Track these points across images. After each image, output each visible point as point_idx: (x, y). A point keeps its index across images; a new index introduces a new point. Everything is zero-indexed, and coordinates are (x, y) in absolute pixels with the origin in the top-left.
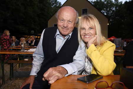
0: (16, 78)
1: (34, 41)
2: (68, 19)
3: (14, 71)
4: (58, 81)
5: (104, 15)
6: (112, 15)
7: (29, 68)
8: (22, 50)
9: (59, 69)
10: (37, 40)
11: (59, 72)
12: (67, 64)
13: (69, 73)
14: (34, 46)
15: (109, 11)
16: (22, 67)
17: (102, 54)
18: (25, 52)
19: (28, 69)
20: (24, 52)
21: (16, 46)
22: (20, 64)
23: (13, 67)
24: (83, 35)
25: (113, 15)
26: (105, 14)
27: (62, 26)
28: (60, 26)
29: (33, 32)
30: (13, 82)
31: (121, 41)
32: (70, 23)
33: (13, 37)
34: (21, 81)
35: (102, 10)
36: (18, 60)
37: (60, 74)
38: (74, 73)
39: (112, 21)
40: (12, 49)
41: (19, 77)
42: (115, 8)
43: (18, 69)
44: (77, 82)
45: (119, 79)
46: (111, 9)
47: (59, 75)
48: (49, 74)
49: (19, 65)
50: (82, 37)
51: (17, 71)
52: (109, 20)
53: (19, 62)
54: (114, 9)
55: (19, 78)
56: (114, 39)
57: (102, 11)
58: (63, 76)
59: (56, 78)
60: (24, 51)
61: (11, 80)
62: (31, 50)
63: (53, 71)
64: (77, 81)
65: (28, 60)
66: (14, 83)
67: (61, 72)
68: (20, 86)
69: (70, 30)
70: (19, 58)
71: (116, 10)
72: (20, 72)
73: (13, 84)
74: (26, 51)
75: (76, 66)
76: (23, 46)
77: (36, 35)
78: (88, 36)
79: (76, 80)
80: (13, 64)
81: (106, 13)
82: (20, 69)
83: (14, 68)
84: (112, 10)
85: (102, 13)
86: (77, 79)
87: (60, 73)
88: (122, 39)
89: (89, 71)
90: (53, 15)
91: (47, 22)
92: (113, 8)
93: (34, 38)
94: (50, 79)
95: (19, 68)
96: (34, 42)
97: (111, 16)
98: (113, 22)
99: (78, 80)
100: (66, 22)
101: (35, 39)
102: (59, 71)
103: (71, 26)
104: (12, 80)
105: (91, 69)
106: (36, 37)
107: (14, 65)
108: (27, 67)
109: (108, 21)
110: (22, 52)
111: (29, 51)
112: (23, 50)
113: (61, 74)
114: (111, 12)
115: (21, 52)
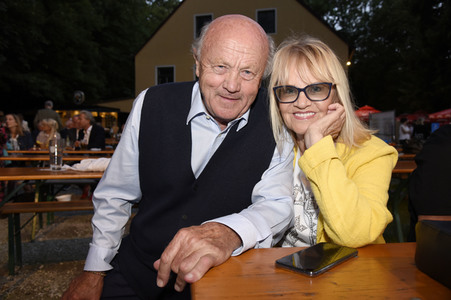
0: (33, 266)
1: (90, 128)
2: (243, 65)
3: (22, 242)
4: (213, 272)
5: (333, 30)
6: (362, 29)
7: (75, 228)
8: (52, 166)
9: (212, 230)
10: (99, 124)
11: (215, 243)
12: (235, 215)
13: (248, 243)
14: (89, 147)
15: (349, 18)
16: (49, 224)
17: (351, 176)
18: (63, 173)
19: (72, 231)
20: (59, 173)
21: (21, 149)
22: (45, 216)
23: (18, 229)
24: (291, 111)
25: (365, 32)
26: (338, 27)
27: (221, 87)
28: (211, 86)
29: (80, 95)
30: (22, 281)
31: (393, 121)
32: (247, 76)
33: (10, 117)
34: (51, 275)
35: (324, 13)
36: (36, 200)
37: (217, 249)
38: (260, 242)
39: (364, 52)
40: (13, 161)
41: (43, 263)
42: (372, 6)
43: (36, 233)
44: (277, 273)
45: (413, 256)
46: (356, 11)
47: (215, 252)
48: (180, 250)
49: (41, 218)
50: (287, 117)
51: (32, 241)
52: (351, 49)
53: (40, 209)
54: (368, 9)
55: (42, 266)
56: (370, 115)
57: (325, 18)
58: (228, 255)
59: (207, 263)
60: (59, 169)
61: (13, 273)
62: (88, 165)
63: (193, 241)
64: (273, 271)
65: (72, 198)
66: (25, 282)
67: (221, 240)
68: (48, 292)
69: (244, 101)
70: (37, 195)
71: (374, 11)
72: (44, 242)
73: (22, 287)
74: (67, 167)
75: (265, 218)
76: (55, 150)
77: (91, 108)
78: (308, 114)
79: (271, 267)
80: (17, 215)
81: (341, 24)
82: (45, 234)
83: (22, 231)
84: (360, 13)
85: (325, 23)
86: (274, 262)
87: (216, 246)
88: (397, 115)
89: (306, 233)
90: (153, 35)
91: (134, 60)
92: (365, 6)
93: (87, 119)
94: (187, 266)
95: (41, 227)
96: (89, 132)
97: (359, 33)
98: (366, 56)
99: (279, 265)
100: (234, 74)
101: (91, 123)
102: (214, 238)
103: (250, 87)
104: (17, 274)
105: (315, 228)
106: (95, 114)
107: (23, 218)
108: (69, 225)
109: (347, 53)
110: (54, 173)
111: (77, 167)
112: (56, 167)
113: (221, 247)
114: (359, 20)
115: (48, 173)
